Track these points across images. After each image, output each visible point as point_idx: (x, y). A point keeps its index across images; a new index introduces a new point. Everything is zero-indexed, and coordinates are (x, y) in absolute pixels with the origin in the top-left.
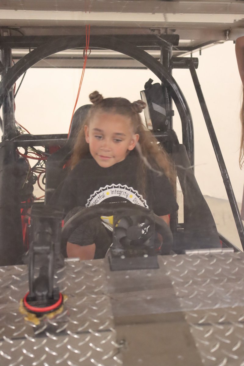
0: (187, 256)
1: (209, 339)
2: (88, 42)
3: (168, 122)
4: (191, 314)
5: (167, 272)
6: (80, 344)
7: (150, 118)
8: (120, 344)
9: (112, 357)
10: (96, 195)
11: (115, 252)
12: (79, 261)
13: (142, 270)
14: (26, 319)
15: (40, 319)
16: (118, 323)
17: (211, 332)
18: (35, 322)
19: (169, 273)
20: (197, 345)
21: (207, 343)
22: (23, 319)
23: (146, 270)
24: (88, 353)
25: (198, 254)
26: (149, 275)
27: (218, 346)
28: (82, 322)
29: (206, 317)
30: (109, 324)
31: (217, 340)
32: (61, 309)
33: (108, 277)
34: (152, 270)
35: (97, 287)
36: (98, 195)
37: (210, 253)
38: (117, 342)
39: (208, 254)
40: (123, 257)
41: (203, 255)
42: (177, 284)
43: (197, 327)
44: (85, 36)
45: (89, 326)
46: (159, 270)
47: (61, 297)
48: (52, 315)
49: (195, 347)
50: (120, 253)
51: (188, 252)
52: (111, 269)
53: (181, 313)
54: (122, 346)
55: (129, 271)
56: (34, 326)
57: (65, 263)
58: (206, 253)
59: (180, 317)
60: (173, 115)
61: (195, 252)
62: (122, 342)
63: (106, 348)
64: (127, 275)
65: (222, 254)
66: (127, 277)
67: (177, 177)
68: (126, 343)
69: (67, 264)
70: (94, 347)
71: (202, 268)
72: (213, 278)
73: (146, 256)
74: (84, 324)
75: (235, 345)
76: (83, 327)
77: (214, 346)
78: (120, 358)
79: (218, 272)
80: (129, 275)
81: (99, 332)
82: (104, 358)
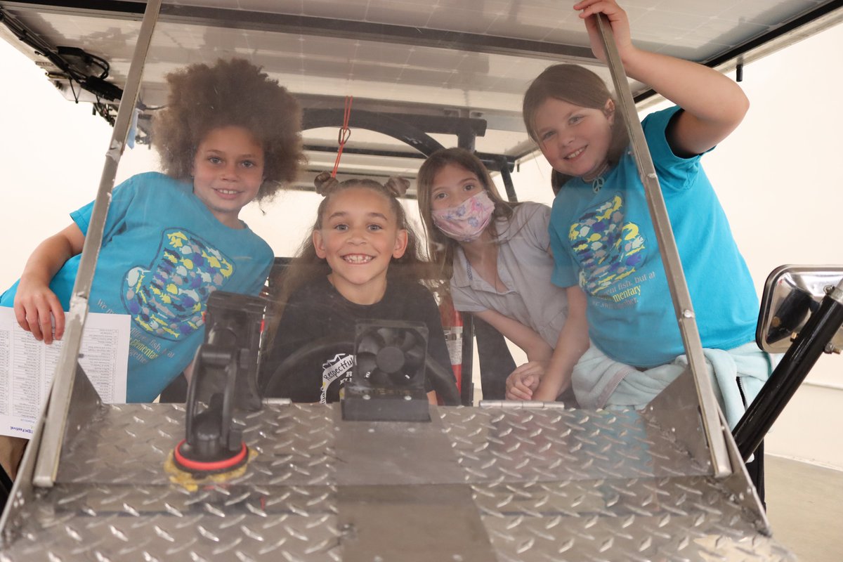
0: (483, 409)
1: (516, 533)
2: (346, 118)
4: (483, 492)
5: (445, 429)
6: (267, 526)
8: (343, 529)
9: (324, 551)
10: (338, 360)
11: (353, 390)
12: (289, 405)
13: (399, 423)
14: (173, 479)
15: (200, 482)
16: (344, 496)
17: (519, 521)
18: (191, 486)
19: (448, 430)
20: (492, 541)
21: (511, 538)
22: (168, 480)
23: (406, 423)
24: (278, 541)
25: (501, 407)
26: (412, 430)
27: (531, 544)
29: (509, 499)
30: (327, 500)
31: (531, 534)
32: (242, 470)
33: (337, 429)
34: (418, 425)
35: (315, 444)
36: (341, 361)
37: (523, 407)
38: (338, 527)
39: (519, 408)
40: (367, 397)
41: (511, 409)
42: (461, 447)
43: (493, 514)
44: (344, 110)
45: (289, 500)
46: (431, 424)
47: (244, 451)
48: (222, 478)
49: (488, 542)
50: (363, 391)
51: (484, 404)
52: (344, 418)
54: (345, 534)
55: (375, 423)
56: (187, 493)
57: (263, 406)
58: (515, 407)
61: (496, 404)
62: (346, 526)
63: (315, 535)
64: (371, 428)
65: (545, 409)
66: (371, 431)
67: (475, 338)
68: (355, 529)
69: (267, 407)
70: (292, 533)
71: (507, 427)
72: (526, 441)
73: (408, 398)
74: (280, 496)
75: (564, 544)
76: (277, 501)
77: (524, 544)
78: (339, 555)
79: (535, 434)
80: (375, 428)
81: (308, 510)
82: (309, 551)
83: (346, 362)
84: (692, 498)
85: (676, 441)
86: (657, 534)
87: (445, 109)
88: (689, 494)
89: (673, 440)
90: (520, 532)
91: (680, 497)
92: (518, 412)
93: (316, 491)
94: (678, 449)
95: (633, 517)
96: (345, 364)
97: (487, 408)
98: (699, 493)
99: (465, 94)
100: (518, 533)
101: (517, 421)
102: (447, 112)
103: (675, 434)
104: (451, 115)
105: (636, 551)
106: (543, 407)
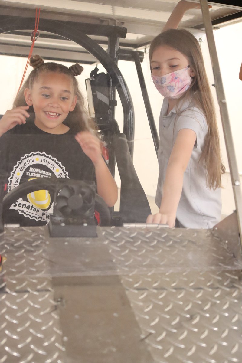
0: (125, 228)
1: (143, 301)
3: (110, 112)
4: (127, 279)
6: (18, 301)
7: (93, 106)
8: (58, 301)
9: (49, 313)
10: (26, 158)
11: (55, 220)
12: (19, 228)
13: (81, 238)
16: (56, 283)
17: (145, 294)
19: (106, 243)
20: (132, 305)
21: (141, 304)
23: (84, 239)
24: (25, 309)
25: (135, 227)
26: (88, 243)
27: (151, 307)
28: (20, 281)
29: (140, 282)
30: (47, 285)
31: (151, 301)
32: (0, 269)
33: (48, 243)
34: (91, 239)
35: (37, 252)
36: (27, 159)
37: (147, 227)
38: (55, 300)
39: (144, 228)
40: (63, 225)
41: (140, 228)
42: (115, 252)
43: (132, 290)
45: (27, 285)
46: (97, 238)
49: (130, 306)
50: (60, 221)
51: (125, 225)
52: (51, 235)
53: (117, 276)
54: (59, 303)
55: (68, 239)
57: (5, 228)
58: (143, 227)
59: (116, 280)
60: (116, 105)
61: (133, 225)
62: (59, 299)
63: (44, 305)
64: (66, 241)
65: (159, 228)
66: (66, 244)
68: (64, 301)
69: (7, 229)
70: (32, 304)
71: (139, 239)
72: (149, 248)
73: (85, 225)
74: (22, 284)
75: (168, 306)
76: (22, 286)
77: (148, 307)
78: (57, 314)
79: (153, 244)
80: (68, 242)
81: (38, 291)
82: (42, 313)
83: (30, 160)
84: (233, 281)
85: (228, 248)
86: (214, 300)
87: (100, 19)
88: (231, 278)
89: (226, 247)
90: (146, 301)
91: (226, 281)
92: (144, 230)
93: (41, 281)
94: (228, 253)
95: (202, 291)
96: (29, 161)
97: (128, 228)
98: (236, 278)
99: (112, 7)
100: (144, 301)
101: (144, 236)
102: (102, 21)
103: (227, 244)
104: (104, 23)
105: (202, 310)
106: (158, 227)
